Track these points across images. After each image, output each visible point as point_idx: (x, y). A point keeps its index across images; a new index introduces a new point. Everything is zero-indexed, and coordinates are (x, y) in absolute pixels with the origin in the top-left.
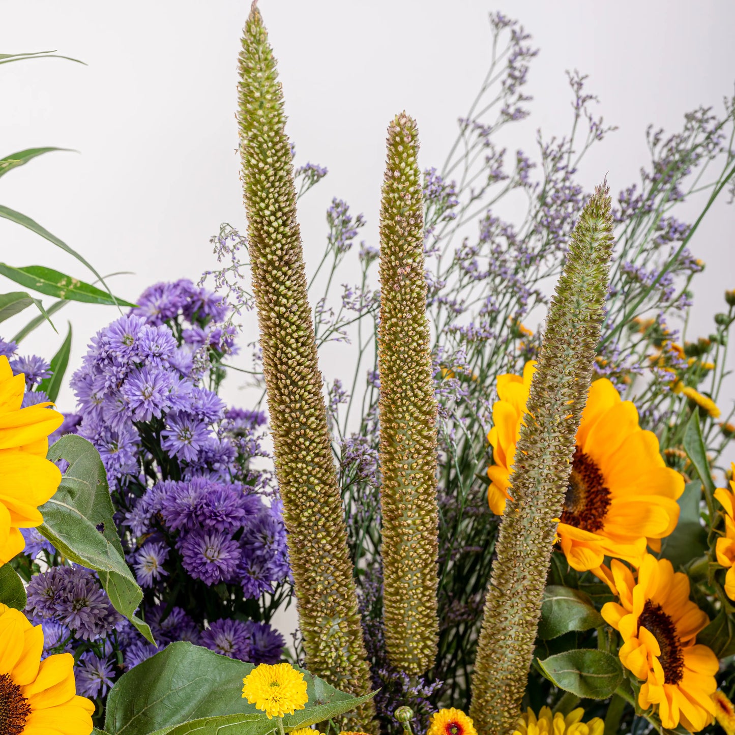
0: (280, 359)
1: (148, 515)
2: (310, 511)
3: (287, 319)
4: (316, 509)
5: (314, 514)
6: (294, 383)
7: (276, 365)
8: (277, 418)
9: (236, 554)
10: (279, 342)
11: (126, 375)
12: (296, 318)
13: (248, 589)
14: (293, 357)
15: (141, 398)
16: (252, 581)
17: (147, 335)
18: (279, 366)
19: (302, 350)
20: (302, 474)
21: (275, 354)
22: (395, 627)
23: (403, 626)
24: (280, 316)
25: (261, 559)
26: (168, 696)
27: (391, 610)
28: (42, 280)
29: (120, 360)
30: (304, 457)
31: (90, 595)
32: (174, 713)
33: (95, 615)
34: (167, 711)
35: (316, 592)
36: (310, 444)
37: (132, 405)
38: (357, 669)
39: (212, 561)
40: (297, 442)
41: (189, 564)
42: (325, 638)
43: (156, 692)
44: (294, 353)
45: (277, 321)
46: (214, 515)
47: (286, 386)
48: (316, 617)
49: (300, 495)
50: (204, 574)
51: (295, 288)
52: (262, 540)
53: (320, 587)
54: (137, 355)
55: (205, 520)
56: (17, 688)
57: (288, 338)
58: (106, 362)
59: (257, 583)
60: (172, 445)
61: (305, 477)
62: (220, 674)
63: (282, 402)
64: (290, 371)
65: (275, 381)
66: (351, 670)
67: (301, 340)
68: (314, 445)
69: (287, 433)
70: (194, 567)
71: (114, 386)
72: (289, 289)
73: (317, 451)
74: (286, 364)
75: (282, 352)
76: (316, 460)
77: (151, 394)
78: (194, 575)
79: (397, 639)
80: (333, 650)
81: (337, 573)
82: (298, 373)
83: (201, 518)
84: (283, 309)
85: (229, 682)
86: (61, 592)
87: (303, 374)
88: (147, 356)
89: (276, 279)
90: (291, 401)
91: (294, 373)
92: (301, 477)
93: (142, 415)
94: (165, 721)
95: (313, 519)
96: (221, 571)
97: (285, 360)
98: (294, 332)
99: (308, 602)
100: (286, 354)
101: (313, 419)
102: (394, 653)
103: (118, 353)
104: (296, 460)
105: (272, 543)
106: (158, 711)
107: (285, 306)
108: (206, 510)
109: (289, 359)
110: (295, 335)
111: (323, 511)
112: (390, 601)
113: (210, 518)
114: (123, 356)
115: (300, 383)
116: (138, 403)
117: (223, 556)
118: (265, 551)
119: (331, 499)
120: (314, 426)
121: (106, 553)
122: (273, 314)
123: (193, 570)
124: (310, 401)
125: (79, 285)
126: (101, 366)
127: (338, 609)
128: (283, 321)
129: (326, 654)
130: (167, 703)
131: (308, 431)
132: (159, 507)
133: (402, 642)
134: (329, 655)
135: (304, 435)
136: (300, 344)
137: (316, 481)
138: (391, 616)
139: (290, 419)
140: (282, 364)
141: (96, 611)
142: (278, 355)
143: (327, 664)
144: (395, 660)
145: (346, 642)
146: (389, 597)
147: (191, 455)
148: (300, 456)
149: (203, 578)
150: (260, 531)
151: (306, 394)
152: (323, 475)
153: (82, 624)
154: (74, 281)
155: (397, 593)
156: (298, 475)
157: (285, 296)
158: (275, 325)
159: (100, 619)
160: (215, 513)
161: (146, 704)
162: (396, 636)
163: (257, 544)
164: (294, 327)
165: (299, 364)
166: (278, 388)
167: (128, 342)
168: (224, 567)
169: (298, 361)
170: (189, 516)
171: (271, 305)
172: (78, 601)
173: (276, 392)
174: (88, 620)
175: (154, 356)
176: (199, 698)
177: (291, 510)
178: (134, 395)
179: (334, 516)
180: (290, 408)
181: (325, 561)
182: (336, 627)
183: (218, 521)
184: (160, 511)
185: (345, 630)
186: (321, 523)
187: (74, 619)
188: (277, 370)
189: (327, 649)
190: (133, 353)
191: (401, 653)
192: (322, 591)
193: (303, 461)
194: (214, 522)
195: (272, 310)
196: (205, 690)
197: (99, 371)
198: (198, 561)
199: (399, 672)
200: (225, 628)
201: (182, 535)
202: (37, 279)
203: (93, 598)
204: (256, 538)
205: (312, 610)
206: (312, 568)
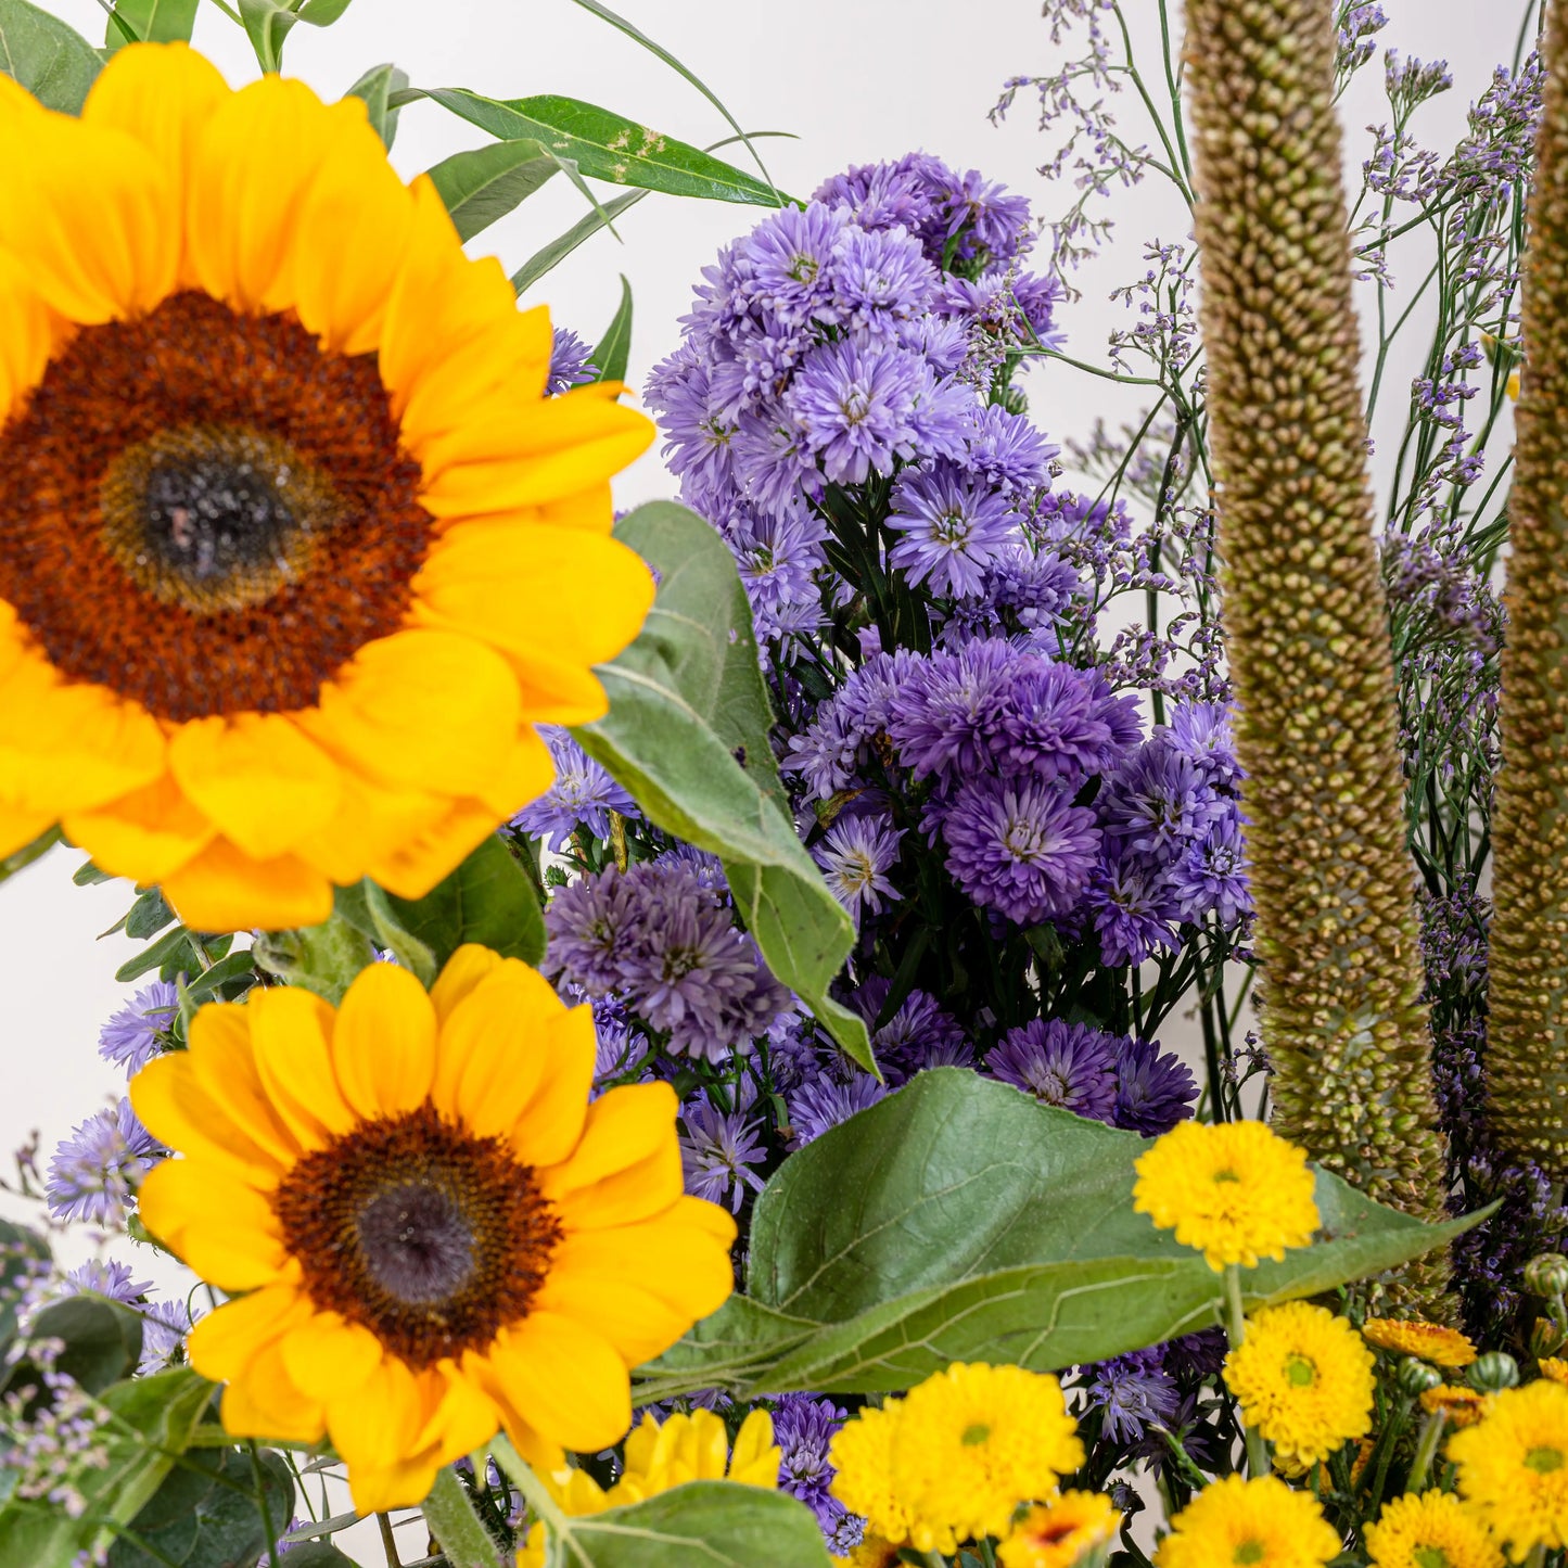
0: (1252, 271)
1: (852, 741)
2: (1313, 712)
3: (1278, 152)
4: (1330, 707)
5: (1323, 719)
6: (1288, 342)
7: (1238, 291)
8: (1234, 447)
9: (1090, 841)
10: (1252, 220)
11: (800, 359)
12: (1302, 148)
13: (1113, 940)
14: (1290, 265)
15: (841, 419)
16: (1125, 919)
17: (856, 251)
18: (1249, 294)
19: (1316, 243)
20: (1298, 606)
21: (1237, 258)
22: (1520, 1042)
23: (1545, 1040)
24: (1259, 141)
25: (1147, 863)
26: (917, 1211)
27: (1511, 994)
28: (567, 135)
29: (783, 318)
30: (1307, 556)
31: (707, 939)
32: (930, 1256)
33: (723, 991)
34: (913, 1251)
35: (1317, 938)
36: (1325, 520)
37: (817, 439)
38: (1416, 1153)
39: (1025, 859)
40: (1290, 514)
41: (965, 866)
42: (1335, 1065)
43: (883, 1200)
44: (1295, 252)
45: (1252, 157)
46: (1031, 738)
47: (1265, 352)
48: (1311, 1010)
49: (1289, 666)
50: (1006, 892)
51: (1307, 57)
52: (1150, 812)
53: (1329, 925)
54: (829, 303)
55: (1005, 750)
56: (527, 1173)
57: (1279, 207)
58: (746, 324)
59: (1137, 925)
60: (916, 554)
61: (1304, 615)
62: (1051, 1157)
63: (1251, 398)
64: (1278, 305)
65: (1232, 336)
66: (1398, 1156)
67: (1319, 213)
68: (1336, 521)
69: (1260, 489)
70: (980, 873)
71: (766, 389)
72: (1289, 58)
73: (1341, 539)
74: (1270, 284)
75: (1261, 251)
76: (1339, 565)
77: (865, 412)
78: (978, 895)
79: (1520, 1074)
80: (1355, 1098)
81: (1379, 888)
82: (1302, 312)
83: (996, 745)
84: (1269, 122)
85: (1074, 1178)
86: (635, 928)
87: (1315, 316)
88: (856, 307)
89: (1254, 31)
90: (1279, 396)
91: (1289, 311)
92: (1294, 615)
93: (843, 464)
94: (909, 1276)
95: (1321, 733)
96: (1051, 885)
97: (1265, 272)
98: (1297, 189)
99: (1293, 966)
100: (1271, 256)
101: (1334, 448)
102: (1514, 1113)
103: (778, 300)
104: (1284, 565)
105: (1179, 818)
106: (892, 1251)
107: (1274, 110)
108: (1010, 722)
109: (1278, 270)
110: (1301, 199)
111: (1349, 712)
112: (1511, 970)
113: (1021, 743)
114: (792, 309)
115: (1306, 342)
116: (833, 434)
117: (1056, 844)
118: (1157, 842)
119: (1372, 680)
120: (1336, 468)
121: (756, 821)
122: (1240, 138)
123: (976, 882)
124: (1329, 395)
125: (661, 148)
126: (734, 335)
127: (1374, 986)
128: (1267, 156)
129: (1337, 1110)
130: (912, 1227)
131: (1320, 480)
132: (881, 717)
133: (1537, 1082)
134: (1345, 1112)
135: (1309, 495)
136: (1311, 227)
137: (1335, 627)
138: (1510, 1012)
139: (1272, 447)
140: (1257, 284)
141: (726, 981)
142: (1249, 257)
143: (1337, 1135)
144: (1511, 1133)
145: (1392, 1077)
146: (1509, 960)
147: (967, 584)
148: (1296, 553)
149: (1001, 902)
150: (1142, 789)
151: (1321, 373)
152: (1355, 609)
153: (690, 1016)
154: (649, 139)
155: (1532, 948)
156: (1286, 609)
157: (1276, 81)
158: (1245, 169)
159: (734, 1003)
160: (1033, 732)
161: (856, 1229)
162: (1520, 1065)
163: (1137, 822)
164: (1298, 176)
165: (1307, 285)
166: (1242, 358)
167: (803, 273)
168: (1058, 874)
169: (1304, 276)
170: (964, 738)
171: (1237, 109)
172: (676, 954)
173: (1236, 369)
174: (703, 1003)
175: (874, 307)
176: (995, 1217)
177: (1260, 709)
178: (822, 412)
179: (1377, 728)
180: (1273, 414)
181: (1346, 852)
182: (1364, 1039)
183: (1043, 754)
184: (882, 728)
185: (1391, 1046)
186: (1341, 746)
187: (667, 1001)
188: (1245, 306)
189: (1340, 1097)
190: (818, 300)
191: (1532, 1114)
192: (1335, 936)
193: (1302, 567)
194: (1032, 755)
195: (1237, 123)
196: (1011, 1196)
197: (727, 351)
198: (989, 858)
199: (1522, 1166)
200: (1051, 1041)
201: (943, 790)
202: (556, 131)
203: (717, 948)
204: (1134, 806)
205: (1303, 989)
206: (1310, 871)
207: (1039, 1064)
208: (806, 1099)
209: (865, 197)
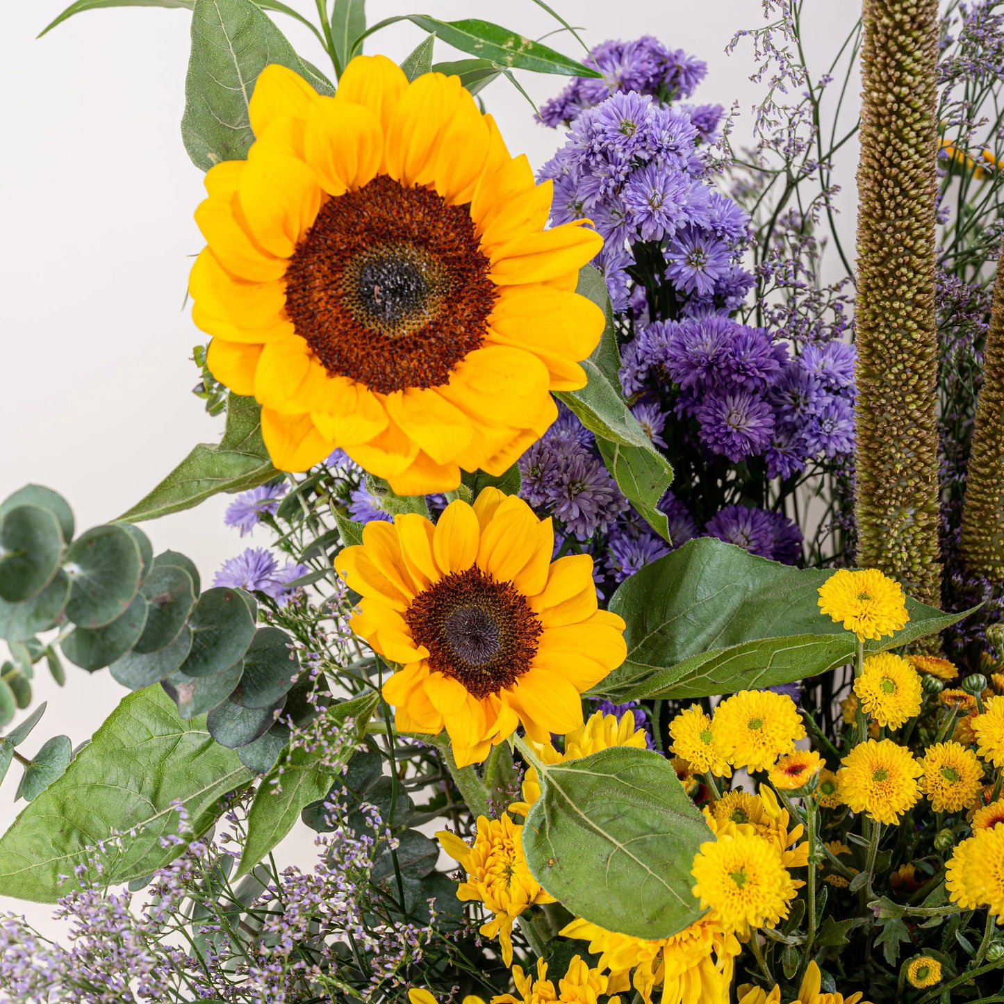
0: (890, 159)
1: (644, 367)
2: (901, 366)
3: (908, 104)
4: (909, 364)
5: (904, 371)
6: (904, 192)
7: (881, 166)
8: (872, 241)
9: (770, 421)
10: (892, 136)
11: (627, 176)
12: (921, 102)
13: (775, 468)
14: (909, 157)
15: (649, 208)
16: (781, 456)
17: (658, 120)
18: (888, 170)
19: (922, 147)
20: (897, 317)
21: (883, 153)
22: (981, 519)
23: (996, 518)
24: (899, 99)
25: (789, 427)
26: (693, 610)
27: (979, 496)
28: (482, 41)
29: (620, 155)
30: (904, 293)
31: (588, 476)
32: (698, 633)
33: (597, 501)
34: (691, 629)
35: (892, 474)
36: (914, 276)
37: (638, 219)
38: (931, 574)
39: (738, 430)
40: (898, 273)
41: (709, 434)
42: (896, 534)
43: (676, 604)
44: (912, 151)
45: (895, 106)
46: (741, 369)
47: (892, 197)
48: (886, 508)
49: (891, 345)
50: (730, 447)
51: (926, 60)
52: (791, 401)
53: (899, 467)
54: (643, 148)
55: (729, 375)
56: (523, 600)
57: (906, 130)
58: (599, 157)
59: (787, 459)
60: (679, 272)
61: (900, 321)
62: (753, 580)
63: (883, 218)
64: (901, 175)
65: (877, 189)
66: (921, 577)
67: (925, 133)
68: (920, 276)
69: (884, 261)
70: (717, 439)
71: (610, 191)
72: (916, 61)
73: (921, 285)
74: (898, 166)
75: (895, 150)
76: (919, 297)
77: (661, 204)
78: (716, 449)
79: (980, 534)
80: (903, 549)
81: (924, 449)
82: (912, 179)
83: (724, 373)
84: (905, 90)
85: (765, 590)
86: (555, 472)
87: (918, 180)
88: (659, 151)
89: (902, 48)
90: (897, 216)
91: (906, 178)
92: (895, 321)
93: (651, 231)
94: (689, 641)
95: (904, 377)
96: (752, 443)
97: (896, 161)
98: (916, 121)
99: (878, 486)
100: (900, 153)
101: (922, 242)
102: (976, 553)
103: (618, 146)
104: (894, 297)
105: (806, 405)
106: (681, 629)
107: (908, 85)
108: (732, 362)
109: (903, 159)
110: (917, 126)
111: (918, 366)
112: (979, 484)
113: (737, 372)
114: (624, 150)
115: (913, 192)
116: (645, 216)
117: (753, 422)
118: (796, 417)
119: (929, 350)
120: (922, 251)
121: (623, 421)
122: (890, 97)
123: (715, 443)
124: (921, 218)
125: (530, 47)
126: (593, 163)
127: (918, 496)
128: (903, 106)
129: (895, 555)
130: (691, 617)
131: (914, 257)
132: (661, 356)
133: (989, 538)
134: (899, 556)
135: (908, 265)
136: (921, 139)
137: (915, 326)
138: (978, 505)
139: (892, 241)
140: (892, 165)
141: (599, 497)
142: (888, 154)
143: (894, 567)
144: (973, 562)
145: (922, 539)
146: (980, 480)
147: (705, 287)
148: (899, 292)
149: (728, 453)
150: (786, 389)
151: (919, 207)
152: (925, 317)
153: (581, 513)
154: (524, 42)
155: (992, 474)
156: (892, 318)
157: (910, 72)
158: (891, 112)
159: (601, 507)
160: (743, 366)
161: (663, 619)
162: (981, 530)
163: (786, 407)
164: (917, 115)
165: (916, 167)
166: (880, 199)
167: (628, 131)
168: (756, 438)
169: (915, 162)
170: (708, 368)
171: (890, 84)
172: (573, 483)
173: (877, 204)
174: (589, 509)
175: (668, 150)
176: (728, 610)
177: (873, 363)
178: (641, 204)
179: (929, 373)
180: (894, 226)
181: (910, 433)
182: (910, 520)
183: (748, 377)
184: (661, 362)
185: (923, 524)
186: (912, 382)
187: (570, 507)
188: (884, 175)
189: (897, 549)
190: (638, 146)
191: (985, 553)
192: (901, 472)
193: (901, 298)
194: (744, 378)
195: (890, 91)
196: (735, 600)
197: (587, 169)
198: (722, 431)
199: (978, 579)
200: (740, 518)
201: (695, 394)
202: (476, 38)
203: (592, 480)
204: (783, 398)
205: (881, 497)
206: (892, 442)
207: (734, 529)
208: (616, 548)
209: (620, 61)
